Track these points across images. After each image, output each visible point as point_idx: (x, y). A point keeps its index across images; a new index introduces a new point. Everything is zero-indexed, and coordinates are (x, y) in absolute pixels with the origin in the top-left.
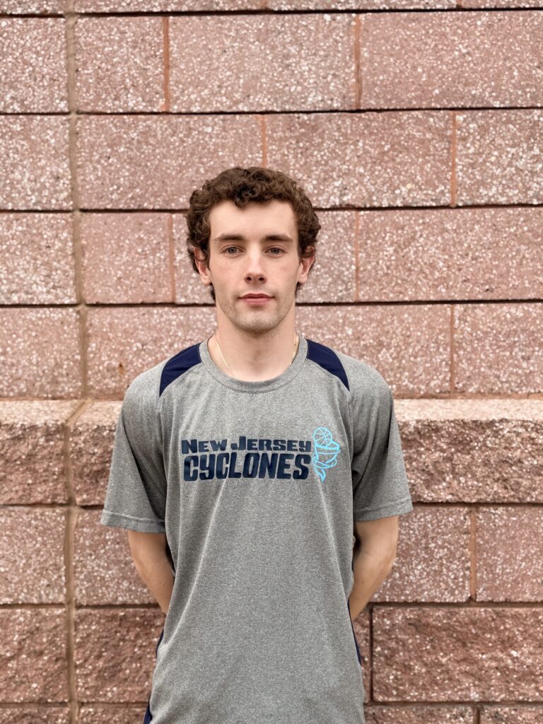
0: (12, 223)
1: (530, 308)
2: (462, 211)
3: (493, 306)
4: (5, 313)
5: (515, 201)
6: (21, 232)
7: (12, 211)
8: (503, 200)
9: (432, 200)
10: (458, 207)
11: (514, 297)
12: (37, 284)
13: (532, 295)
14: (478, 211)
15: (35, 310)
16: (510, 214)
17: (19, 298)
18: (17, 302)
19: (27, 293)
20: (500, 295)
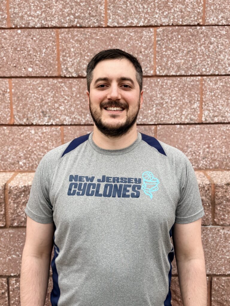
0: (218, 81)
4: (210, 127)
6: (222, 86)
7: (218, 75)
12: (228, 112)
15: (225, 125)
17: (218, 119)
18: (217, 122)
19: (222, 117)
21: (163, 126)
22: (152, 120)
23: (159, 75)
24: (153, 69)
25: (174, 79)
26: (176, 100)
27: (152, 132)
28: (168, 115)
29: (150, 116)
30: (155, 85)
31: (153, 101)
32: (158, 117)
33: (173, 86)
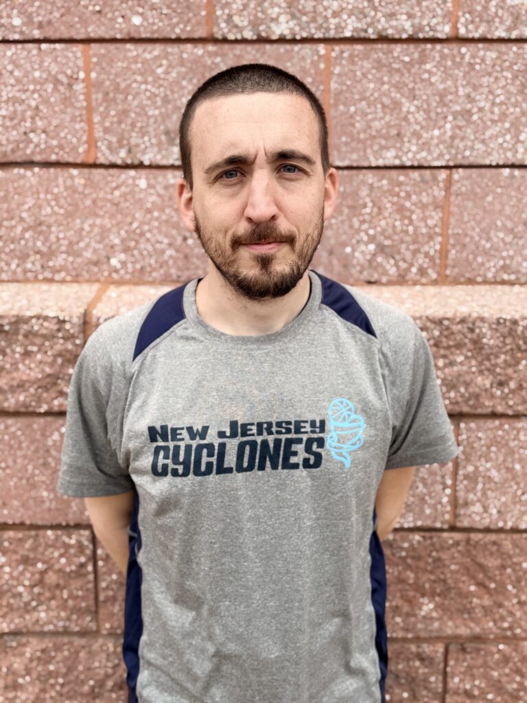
21: (468, 171)
22: (441, 155)
23: (466, 36)
24: (449, 21)
25: (503, 47)
26: (506, 104)
27: (438, 186)
28: (483, 142)
29: (437, 145)
30: (453, 62)
31: (445, 105)
32: (458, 148)
33: (501, 66)
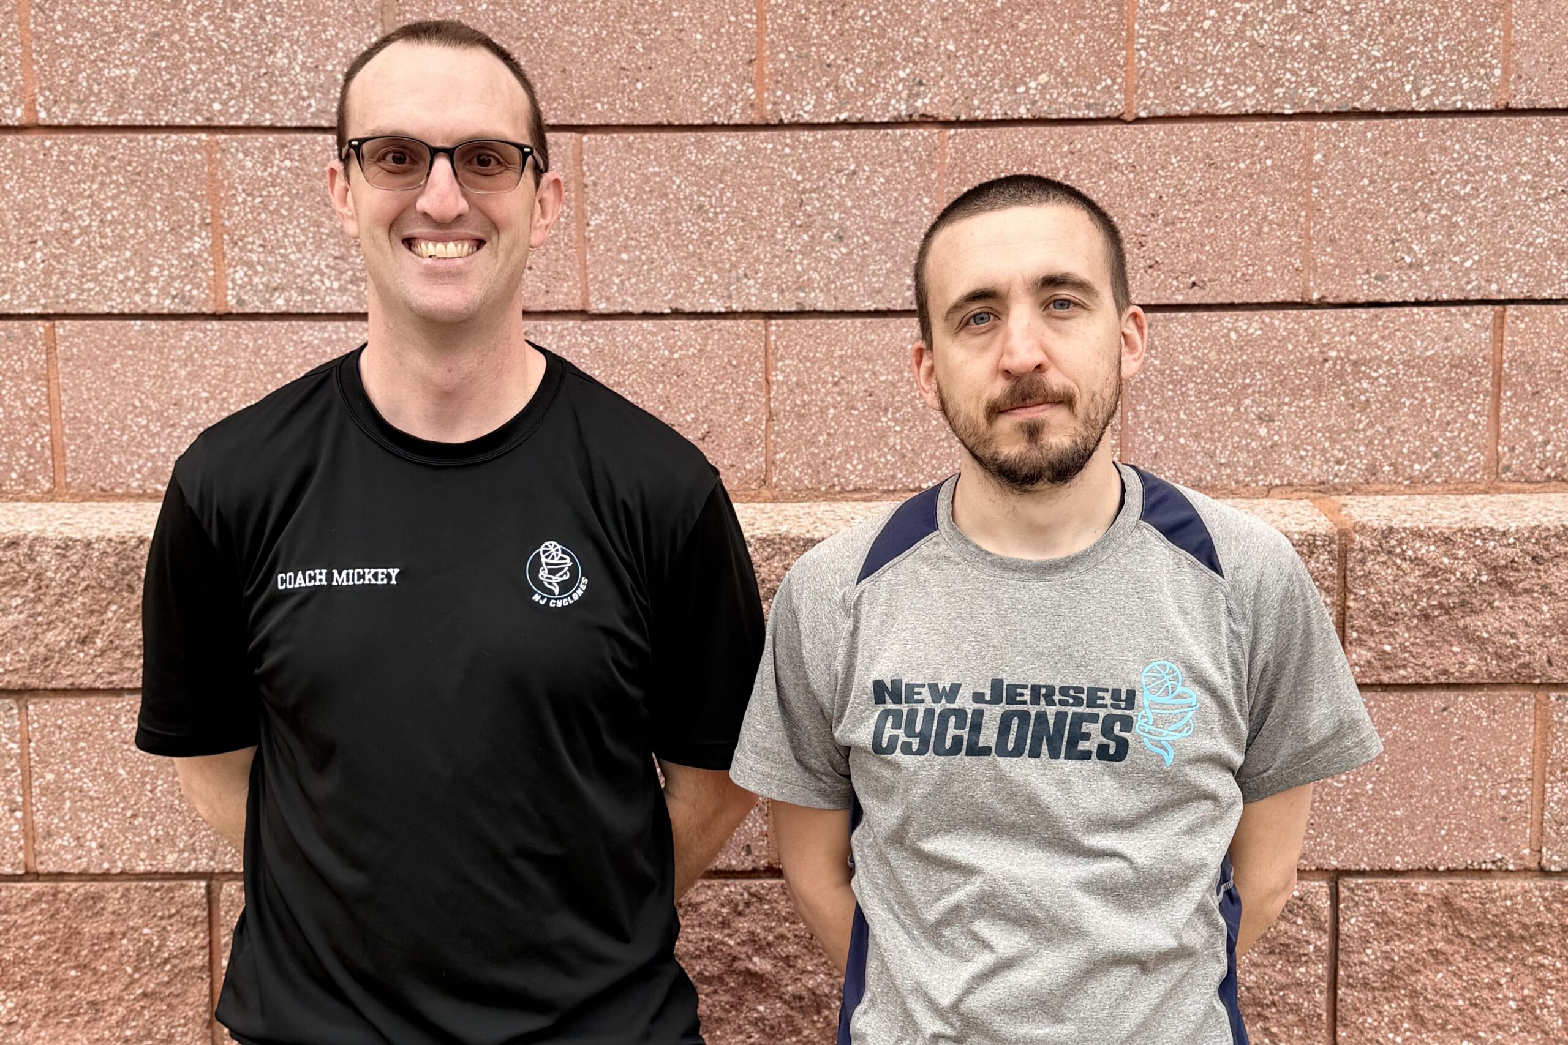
0: (272, 152)
1: (1276, 318)
2: (1145, 127)
3: (1205, 315)
4: (260, 330)
5: (1250, 106)
6: (289, 169)
7: (272, 129)
8: (1225, 106)
9: (1088, 106)
10: (1138, 120)
11: (1246, 299)
12: (322, 274)
13: (1280, 295)
14: (1177, 127)
15: (318, 325)
16: (1238, 134)
17: (287, 301)
18: (284, 309)
19: (302, 291)
20: (1218, 294)
21: (78, 324)
22: (32, 299)
23: (48, 122)
24: (21, 102)
25: (107, 138)
26: (122, 223)
27: (34, 345)
28: (95, 279)
29: (26, 284)
30: (35, 162)
31: (31, 224)
32: (57, 288)
33: (106, 167)
